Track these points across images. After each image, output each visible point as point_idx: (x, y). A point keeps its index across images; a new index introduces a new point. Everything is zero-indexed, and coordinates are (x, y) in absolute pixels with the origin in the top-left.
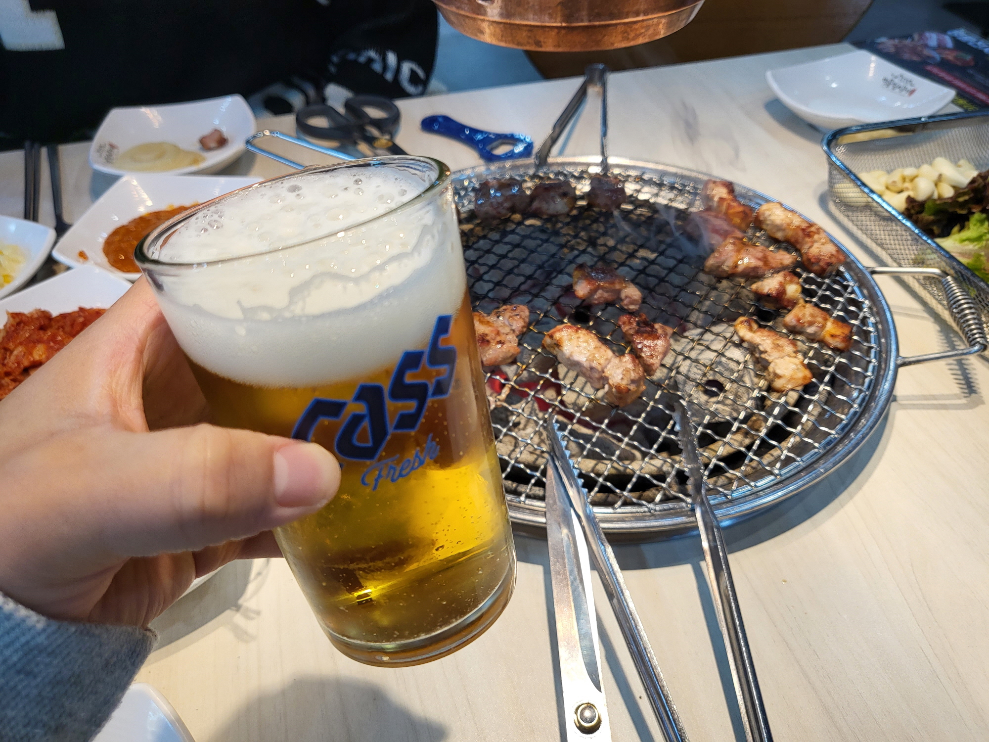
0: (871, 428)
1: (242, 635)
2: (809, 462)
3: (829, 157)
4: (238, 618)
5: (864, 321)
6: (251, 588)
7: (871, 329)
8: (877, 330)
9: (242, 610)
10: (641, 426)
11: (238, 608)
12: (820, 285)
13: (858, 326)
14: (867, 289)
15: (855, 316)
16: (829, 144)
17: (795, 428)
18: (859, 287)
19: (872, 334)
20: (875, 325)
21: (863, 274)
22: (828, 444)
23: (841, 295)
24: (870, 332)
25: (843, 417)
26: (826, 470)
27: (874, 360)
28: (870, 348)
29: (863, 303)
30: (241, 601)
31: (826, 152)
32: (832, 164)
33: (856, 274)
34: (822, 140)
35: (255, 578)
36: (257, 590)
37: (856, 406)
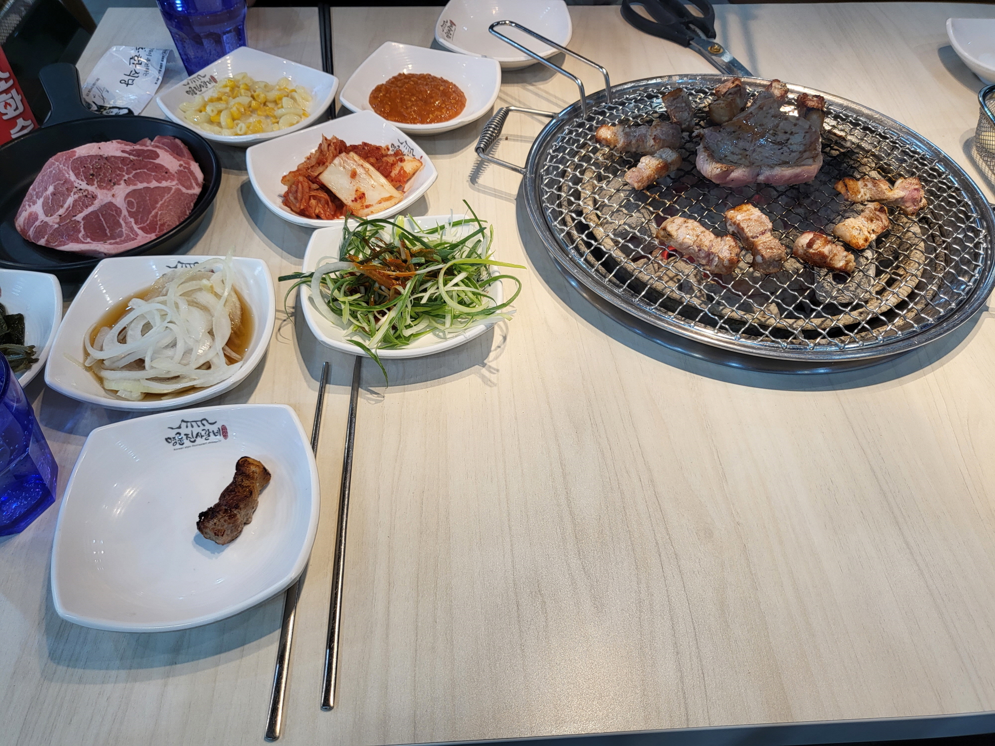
0: (962, 321)
1: (486, 381)
2: (908, 336)
3: (982, 106)
4: (484, 371)
5: (977, 246)
6: (492, 355)
7: (981, 252)
8: (986, 253)
9: (487, 366)
10: (785, 290)
11: (484, 365)
12: (947, 212)
13: (971, 248)
14: (987, 222)
15: (971, 240)
16: (984, 97)
17: (902, 312)
18: (980, 219)
19: (982, 256)
20: (986, 250)
21: (987, 209)
22: (925, 326)
23: (964, 223)
24: (980, 254)
25: (941, 310)
26: (920, 343)
27: (977, 275)
28: (977, 266)
29: (981, 231)
30: (485, 361)
31: (980, 103)
32: (983, 114)
33: (981, 209)
34: (980, 92)
35: (495, 350)
36: (496, 358)
37: (953, 304)
